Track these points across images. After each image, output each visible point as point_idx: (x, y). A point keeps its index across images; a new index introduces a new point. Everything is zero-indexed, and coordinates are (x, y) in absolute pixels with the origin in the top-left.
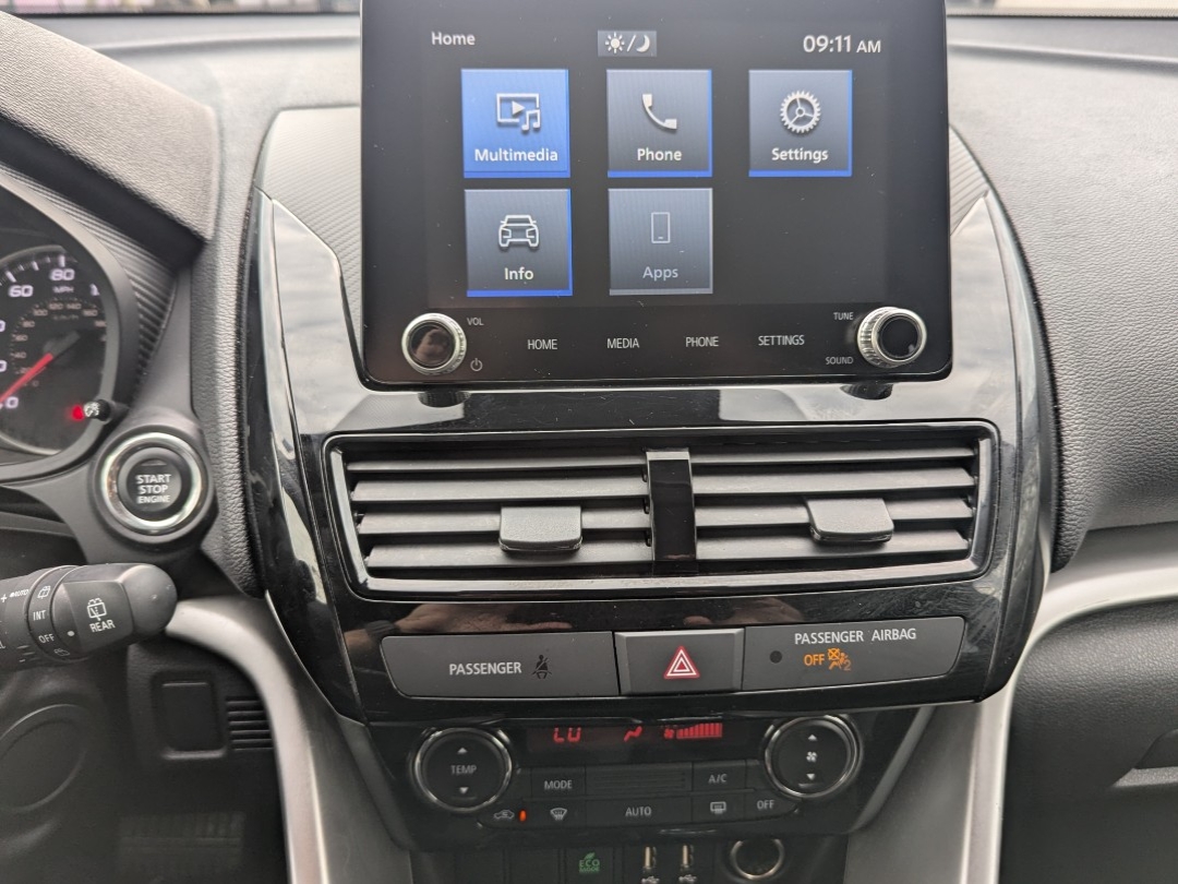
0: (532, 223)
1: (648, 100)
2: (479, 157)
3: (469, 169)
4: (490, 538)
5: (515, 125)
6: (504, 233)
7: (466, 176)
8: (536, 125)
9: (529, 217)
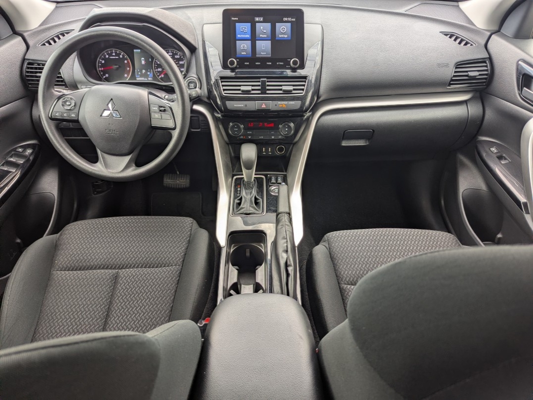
0: (246, 46)
1: (262, 28)
3: (237, 38)
4: (239, 90)
5: (243, 31)
6: (242, 47)
8: (246, 31)
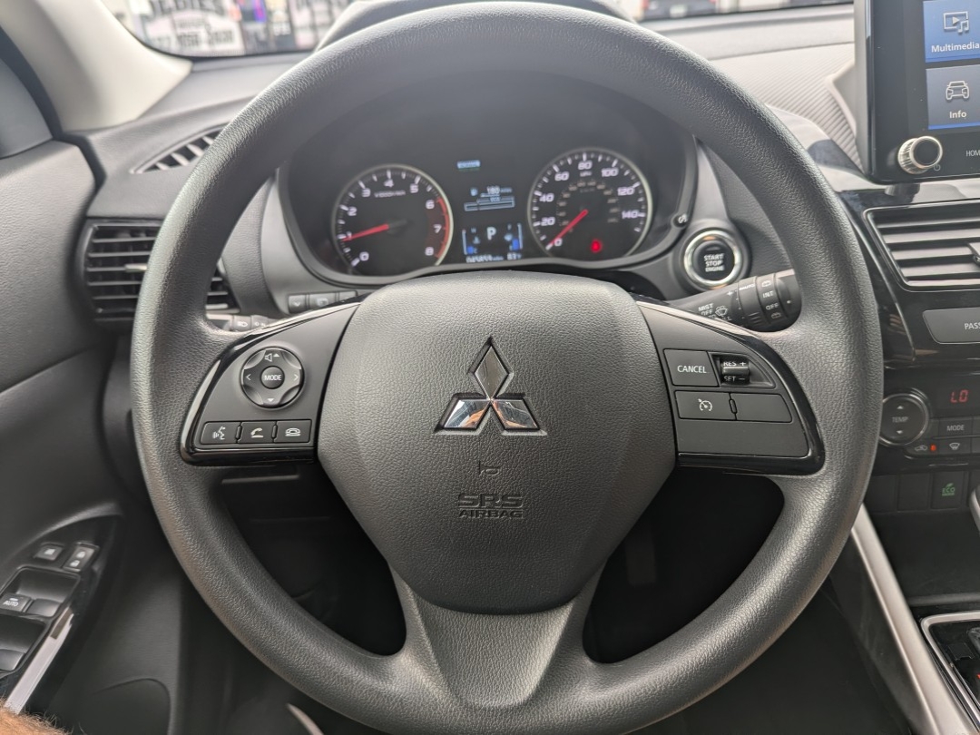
0: (965, 85)
2: (934, 49)
3: (929, 57)
4: (968, 259)
5: (954, 30)
6: (949, 92)
7: (927, 61)
8: (967, 29)
9: (963, 82)
